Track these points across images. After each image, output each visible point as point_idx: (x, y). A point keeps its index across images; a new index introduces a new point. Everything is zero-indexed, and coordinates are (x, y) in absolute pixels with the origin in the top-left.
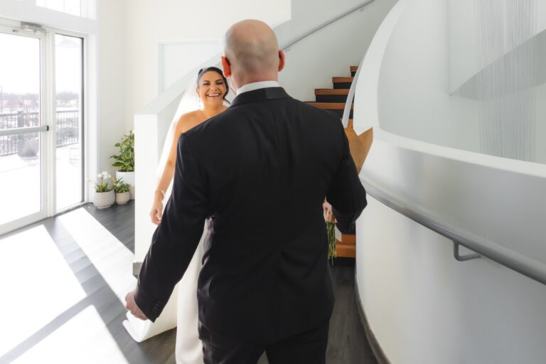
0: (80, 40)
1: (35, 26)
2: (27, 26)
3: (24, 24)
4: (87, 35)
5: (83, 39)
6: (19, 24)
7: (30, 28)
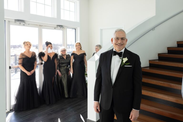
0: (75, 30)
1: (61, 26)
2: (58, 26)
3: (57, 26)
4: (77, 28)
5: (75, 29)
6: (56, 26)
7: (59, 27)
